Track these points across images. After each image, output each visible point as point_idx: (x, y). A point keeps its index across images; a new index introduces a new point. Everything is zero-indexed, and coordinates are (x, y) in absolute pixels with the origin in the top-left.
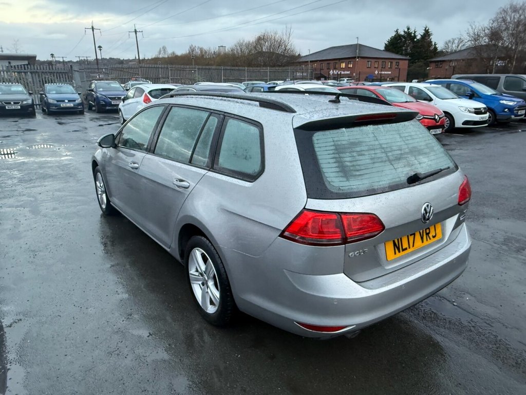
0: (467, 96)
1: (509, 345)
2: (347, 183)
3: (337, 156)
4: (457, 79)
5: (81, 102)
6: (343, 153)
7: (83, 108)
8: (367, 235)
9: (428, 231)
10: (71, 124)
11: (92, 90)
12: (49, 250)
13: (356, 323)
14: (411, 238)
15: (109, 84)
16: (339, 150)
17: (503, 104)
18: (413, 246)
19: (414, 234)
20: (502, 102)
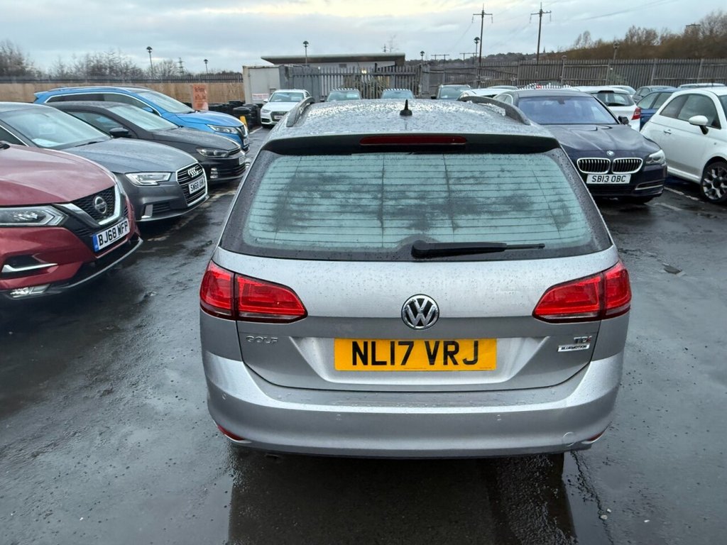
9: (451, 348)
14: (401, 351)
16: (295, 184)
18: (404, 362)
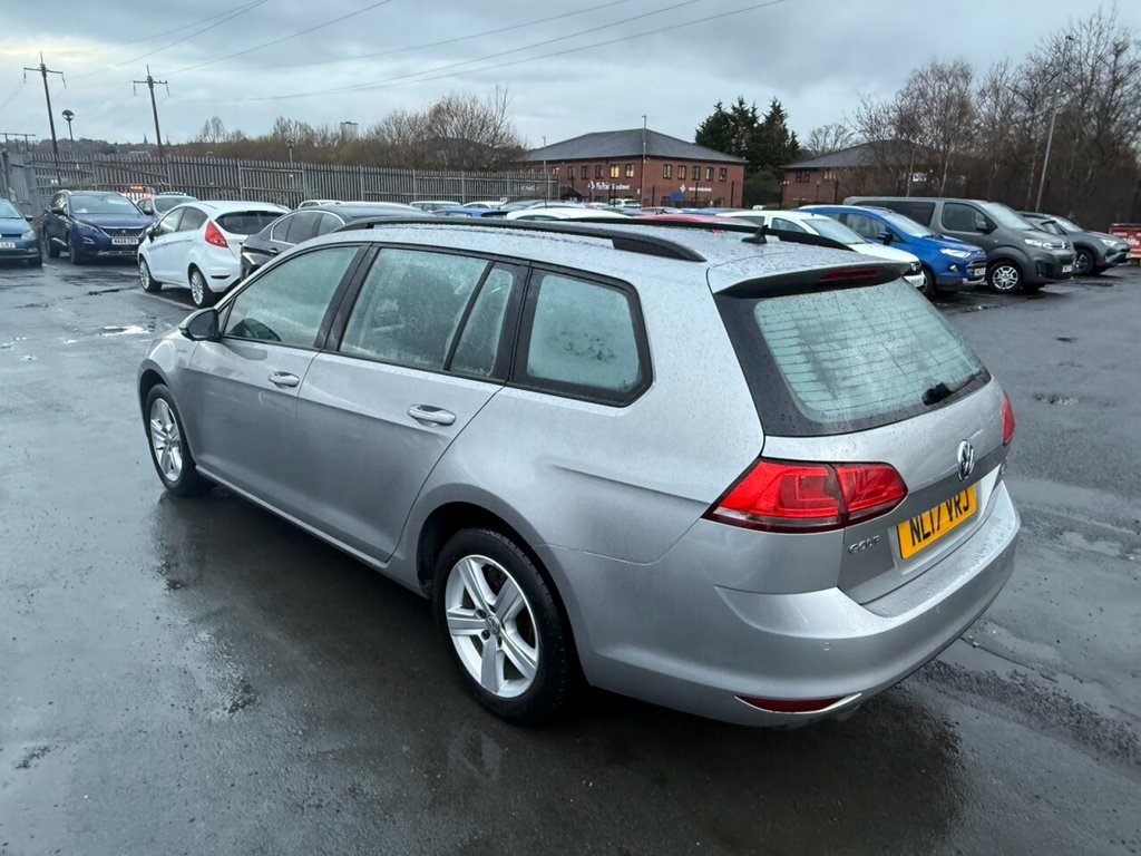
0: (880, 238)
1: (1095, 714)
2: (834, 404)
3: (807, 349)
4: (855, 204)
5: (34, 238)
7: (39, 252)
8: (876, 509)
10: (16, 289)
11: (61, 212)
12: (63, 582)
13: (861, 689)
15: (102, 198)
17: (947, 255)
19: (939, 504)
20: (944, 251)
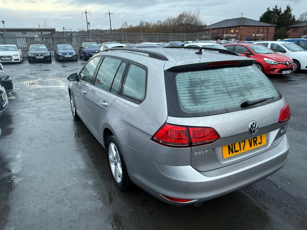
2: (195, 107)
3: (190, 89)
5: (76, 54)
6: (194, 87)
7: (77, 57)
8: (207, 141)
9: (255, 139)
10: (69, 67)
11: (82, 48)
14: (242, 144)
15: (91, 44)
16: (193, 84)
18: (243, 149)
19: (245, 141)
